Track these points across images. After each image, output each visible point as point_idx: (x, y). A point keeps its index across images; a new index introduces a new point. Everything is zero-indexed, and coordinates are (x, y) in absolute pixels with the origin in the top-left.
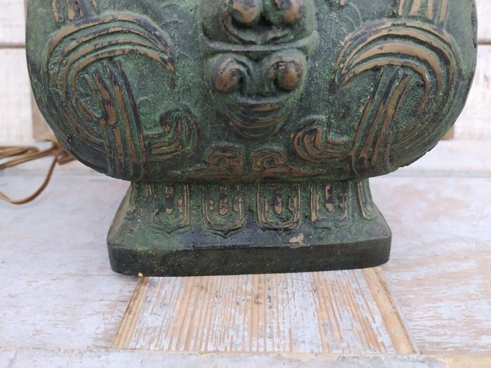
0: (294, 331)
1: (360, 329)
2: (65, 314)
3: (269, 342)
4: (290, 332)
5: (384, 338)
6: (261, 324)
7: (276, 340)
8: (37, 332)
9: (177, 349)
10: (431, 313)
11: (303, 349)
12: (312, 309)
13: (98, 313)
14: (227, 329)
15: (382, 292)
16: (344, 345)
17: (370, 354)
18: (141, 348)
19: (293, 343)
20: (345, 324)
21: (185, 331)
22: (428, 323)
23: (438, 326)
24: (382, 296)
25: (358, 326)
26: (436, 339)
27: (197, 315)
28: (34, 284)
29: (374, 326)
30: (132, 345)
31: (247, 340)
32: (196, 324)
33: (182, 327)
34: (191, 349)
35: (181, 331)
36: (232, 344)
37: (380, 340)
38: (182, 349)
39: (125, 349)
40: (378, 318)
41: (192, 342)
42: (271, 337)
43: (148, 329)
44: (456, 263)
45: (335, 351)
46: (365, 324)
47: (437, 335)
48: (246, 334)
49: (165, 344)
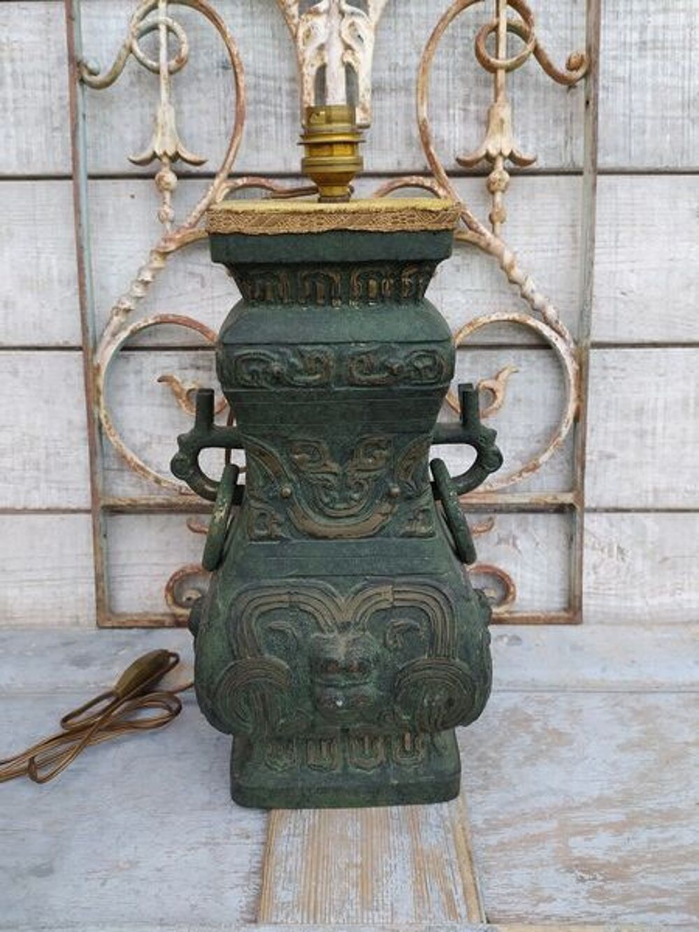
0: (395, 905)
1: (445, 901)
2: (210, 888)
3: (376, 913)
4: (392, 905)
5: (462, 910)
6: (370, 898)
7: (381, 913)
8: (194, 907)
9: (308, 922)
10: (505, 881)
11: (401, 919)
12: (410, 882)
13: (237, 886)
14: (344, 902)
15: (468, 862)
16: (431, 916)
17: (449, 923)
18: (282, 922)
19: (394, 914)
20: (434, 896)
21: (312, 905)
22: (501, 891)
23: (509, 895)
24: (466, 867)
25: (444, 898)
26: (502, 907)
27: (319, 890)
28: (173, 855)
29: (456, 897)
30: (274, 919)
31: (359, 912)
32: (319, 899)
33: (309, 902)
34: (318, 921)
35: (309, 906)
36: (348, 917)
37: (458, 910)
38: (312, 922)
39: (270, 923)
40: (460, 890)
41: (319, 916)
42: (377, 910)
43: (283, 904)
44: (539, 823)
45: (424, 921)
46: (449, 896)
47: (506, 903)
48: (359, 907)
49: (298, 918)
